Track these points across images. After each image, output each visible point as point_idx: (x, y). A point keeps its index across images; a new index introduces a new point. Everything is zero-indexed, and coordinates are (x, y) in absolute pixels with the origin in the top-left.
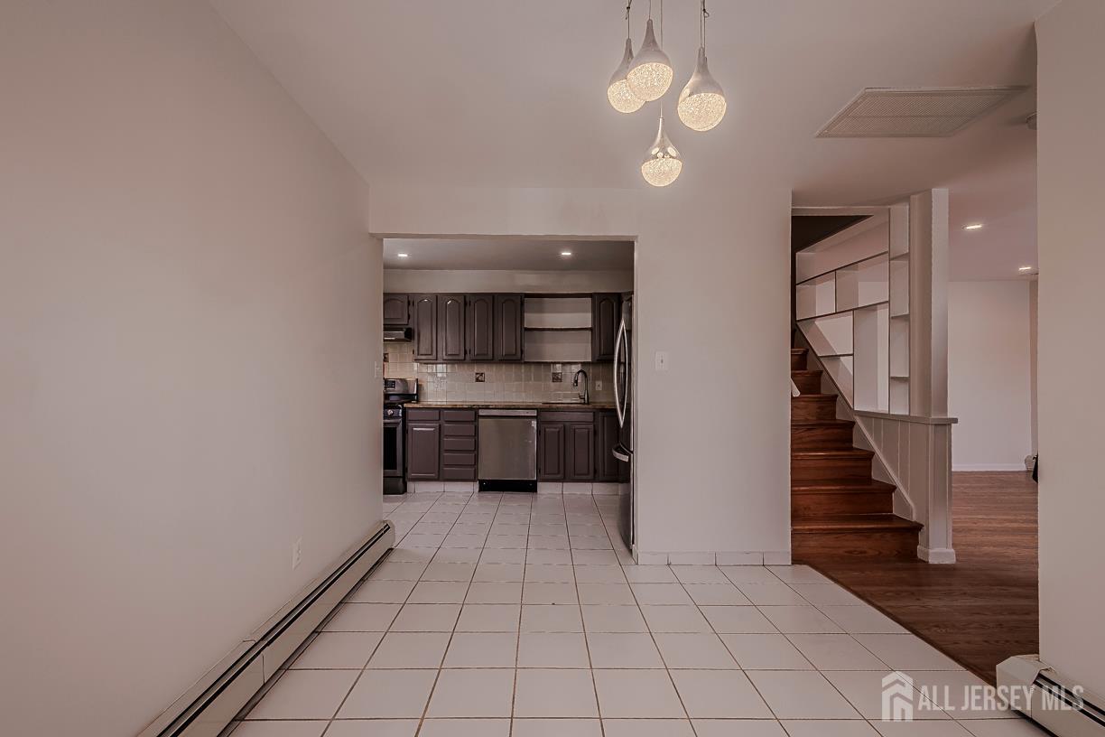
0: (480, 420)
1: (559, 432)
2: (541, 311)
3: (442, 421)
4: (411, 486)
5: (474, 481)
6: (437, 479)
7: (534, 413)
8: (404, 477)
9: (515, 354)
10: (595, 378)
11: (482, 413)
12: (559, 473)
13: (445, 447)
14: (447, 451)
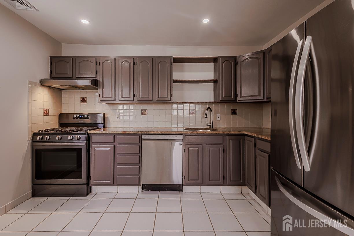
0: (144, 142)
1: (198, 150)
2: (182, 70)
3: (116, 143)
4: (94, 188)
5: (139, 185)
6: (113, 184)
7: (181, 137)
8: (88, 184)
9: (167, 97)
10: (216, 113)
11: (144, 137)
12: (198, 179)
13: (118, 161)
14: (119, 164)
